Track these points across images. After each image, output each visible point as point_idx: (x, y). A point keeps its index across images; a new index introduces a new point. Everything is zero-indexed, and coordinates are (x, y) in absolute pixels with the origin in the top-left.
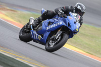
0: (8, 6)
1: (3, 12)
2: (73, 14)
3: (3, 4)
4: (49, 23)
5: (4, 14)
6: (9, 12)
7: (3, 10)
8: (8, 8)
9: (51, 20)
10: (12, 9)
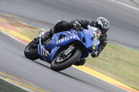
0: (24, 21)
1: (18, 29)
2: (92, 28)
3: (18, 17)
4: (61, 37)
5: (19, 32)
6: (26, 28)
7: (17, 26)
8: (25, 24)
9: (63, 33)
10: (31, 26)
